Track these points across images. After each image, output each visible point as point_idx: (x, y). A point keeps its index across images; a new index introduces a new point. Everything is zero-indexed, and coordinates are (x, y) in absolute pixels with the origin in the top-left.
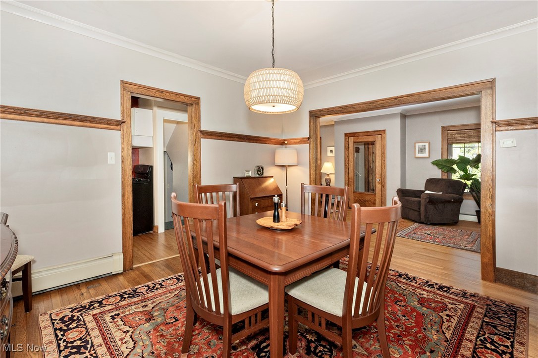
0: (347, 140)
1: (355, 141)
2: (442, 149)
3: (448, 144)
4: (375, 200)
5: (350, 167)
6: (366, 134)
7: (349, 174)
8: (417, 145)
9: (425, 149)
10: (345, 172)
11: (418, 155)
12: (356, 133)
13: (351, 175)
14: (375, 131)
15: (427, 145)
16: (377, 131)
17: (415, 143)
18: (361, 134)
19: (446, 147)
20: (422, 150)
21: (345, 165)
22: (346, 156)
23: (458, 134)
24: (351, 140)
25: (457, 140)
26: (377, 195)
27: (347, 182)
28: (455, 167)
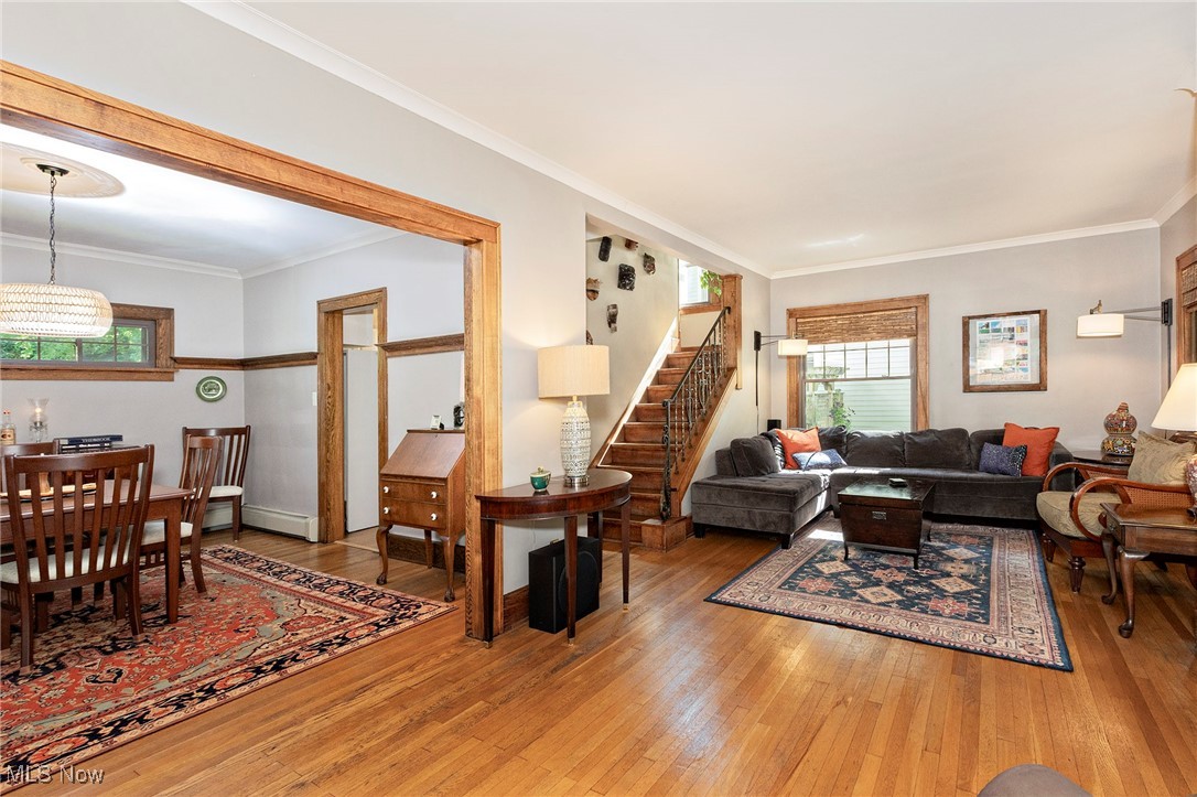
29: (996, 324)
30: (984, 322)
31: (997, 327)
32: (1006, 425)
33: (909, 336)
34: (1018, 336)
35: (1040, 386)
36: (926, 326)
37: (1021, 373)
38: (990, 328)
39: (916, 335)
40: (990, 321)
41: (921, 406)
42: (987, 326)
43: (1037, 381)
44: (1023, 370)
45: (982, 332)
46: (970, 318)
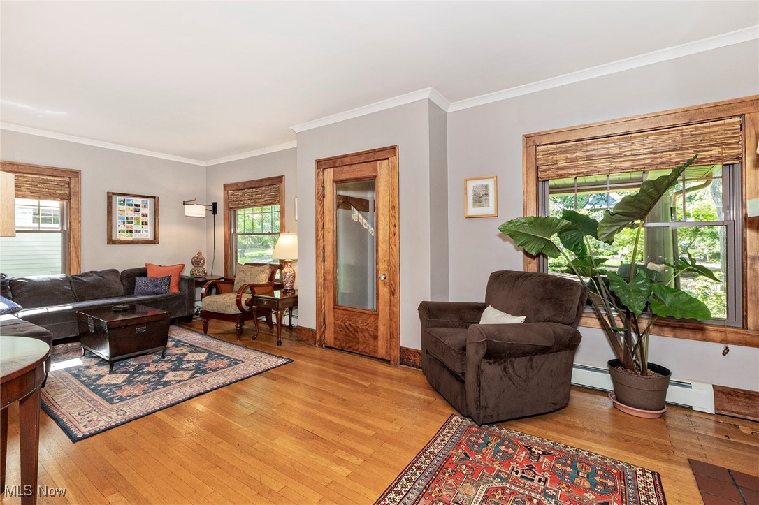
0: (321, 177)
1: (337, 178)
2: (526, 193)
3: (538, 179)
4: (377, 329)
5: (326, 243)
6: (357, 159)
7: (324, 260)
8: (471, 185)
9: (487, 195)
10: (317, 257)
11: (473, 210)
12: (337, 158)
13: (329, 264)
14: (374, 151)
15: (491, 183)
16: (380, 150)
17: (466, 181)
18: (347, 160)
19: (533, 189)
20: (479, 199)
21: (317, 240)
22: (319, 217)
23: (561, 153)
24: (329, 174)
25: (558, 169)
26: (380, 314)
27: (321, 281)
28: (555, 239)
29: (129, 200)
30: (122, 198)
31: (131, 203)
32: (146, 265)
33: (62, 199)
34: (143, 211)
35: (154, 241)
36: (78, 194)
37: (145, 233)
38: (126, 203)
39: (69, 199)
40: (126, 198)
41: (73, 254)
42: (124, 201)
43: (152, 238)
44: (145, 231)
45: (121, 204)
46: (113, 194)
